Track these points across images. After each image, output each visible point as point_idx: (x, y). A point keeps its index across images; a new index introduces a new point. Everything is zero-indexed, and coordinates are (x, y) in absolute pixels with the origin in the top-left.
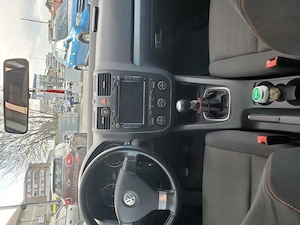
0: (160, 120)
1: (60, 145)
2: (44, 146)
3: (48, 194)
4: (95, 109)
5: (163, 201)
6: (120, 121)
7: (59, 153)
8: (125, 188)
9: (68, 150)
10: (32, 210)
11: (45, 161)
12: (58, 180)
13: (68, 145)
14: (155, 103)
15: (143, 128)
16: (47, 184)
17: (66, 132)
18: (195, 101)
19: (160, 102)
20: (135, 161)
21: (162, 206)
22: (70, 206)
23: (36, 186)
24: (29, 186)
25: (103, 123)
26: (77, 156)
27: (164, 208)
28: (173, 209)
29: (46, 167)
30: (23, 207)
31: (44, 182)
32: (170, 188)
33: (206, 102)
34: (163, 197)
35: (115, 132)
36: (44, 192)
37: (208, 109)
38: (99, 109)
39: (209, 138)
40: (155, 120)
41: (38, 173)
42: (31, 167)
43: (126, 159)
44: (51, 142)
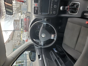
0: (54, 12)
1: (22, 15)
2: (18, 15)
3: (20, 28)
4: (33, 7)
5: (52, 37)
6: (41, 12)
7: (22, 18)
8: (42, 33)
9: (25, 17)
10: (16, 32)
11: (18, 19)
12: (22, 25)
13: (25, 15)
14: (53, 6)
15: (48, 15)
16: (20, 25)
17: (24, 11)
18: (67, 7)
19: (55, 6)
20: (45, 25)
21: (52, 38)
22: (26, 32)
23: (17, 26)
24: (15, 26)
25: (36, 12)
26: (27, 19)
27: (53, 39)
28: (55, 39)
29: (19, 21)
30: (14, 31)
31: (19, 25)
32: (55, 33)
33: (71, 7)
34: (53, 36)
35: (39, 16)
36: (19, 27)
37: (71, 10)
38: (34, 7)
39: (69, 19)
40: (52, 13)
41: (17, 22)
42: (15, 20)
43: (43, 25)
44: (20, 14)
